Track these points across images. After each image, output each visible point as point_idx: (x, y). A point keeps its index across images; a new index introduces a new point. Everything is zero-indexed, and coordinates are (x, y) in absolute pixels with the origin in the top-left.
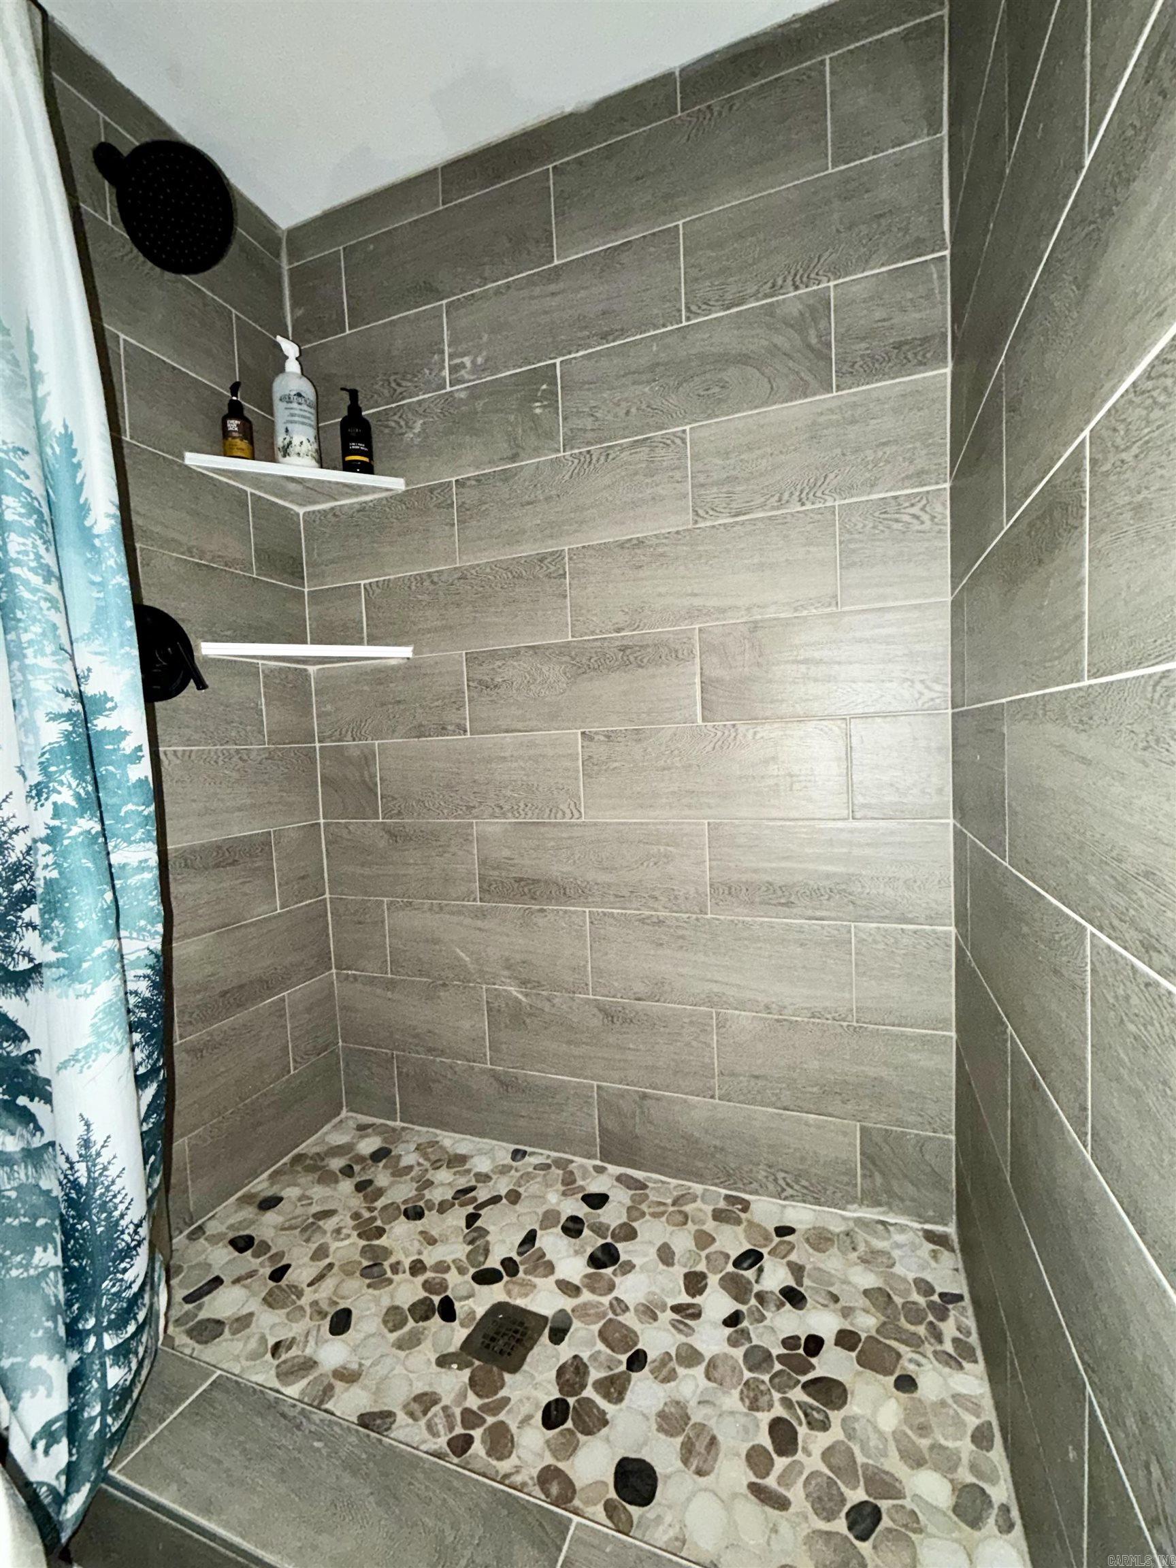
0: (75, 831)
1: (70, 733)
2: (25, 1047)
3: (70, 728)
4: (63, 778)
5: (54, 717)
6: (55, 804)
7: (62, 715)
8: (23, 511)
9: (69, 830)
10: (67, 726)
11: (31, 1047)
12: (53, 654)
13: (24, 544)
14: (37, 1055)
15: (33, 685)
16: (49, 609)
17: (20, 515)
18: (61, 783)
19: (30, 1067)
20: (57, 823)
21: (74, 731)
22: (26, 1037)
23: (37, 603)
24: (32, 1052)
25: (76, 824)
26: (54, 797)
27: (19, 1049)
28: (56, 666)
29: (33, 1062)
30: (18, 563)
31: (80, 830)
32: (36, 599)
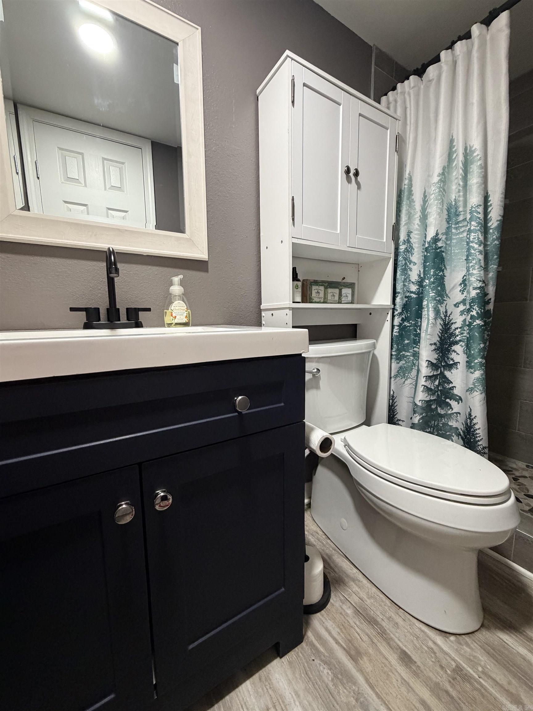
0: (475, 323)
1: (479, 293)
2: (451, 385)
3: (479, 292)
4: (474, 307)
5: (475, 289)
6: (471, 315)
7: (478, 288)
8: (476, 225)
9: (473, 323)
10: (478, 291)
11: (453, 385)
12: (478, 269)
13: (475, 236)
14: (454, 388)
15: (471, 279)
16: (479, 255)
17: (476, 227)
18: (474, 309)
19: (451, 391)
20: (471, 321)
21: (480, 293)
22: (452, 383)
23: (475, 253)
24: (453, 387)
25: (475, 321)
26: (471, 313)
27: (449, 385)
28: (478, 272)
29: (453, 390)
30: (472, 242)
31: (476, 323)
32: (475, 252)
